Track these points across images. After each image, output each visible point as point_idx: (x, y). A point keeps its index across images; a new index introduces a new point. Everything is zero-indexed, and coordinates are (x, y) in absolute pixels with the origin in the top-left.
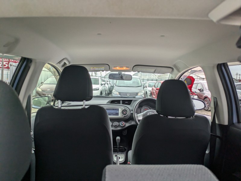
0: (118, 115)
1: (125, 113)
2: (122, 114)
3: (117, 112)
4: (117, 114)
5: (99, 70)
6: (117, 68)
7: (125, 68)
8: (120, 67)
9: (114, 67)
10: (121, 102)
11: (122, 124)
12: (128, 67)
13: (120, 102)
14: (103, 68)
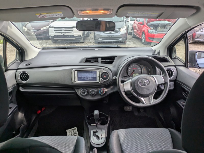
0: (96, 80)
1: (105, 76)
2: (101, 78)
3: (95, 76)
4: (95, 78)
5: (54, 16)
6: (88, 12)
7: (102, 11)
8: (92, 10)
9: (82, 11)
10: (100, 60)
11: (102, 91)
12: (108, 10)
13: (98, 60)
14: (60, 14)
